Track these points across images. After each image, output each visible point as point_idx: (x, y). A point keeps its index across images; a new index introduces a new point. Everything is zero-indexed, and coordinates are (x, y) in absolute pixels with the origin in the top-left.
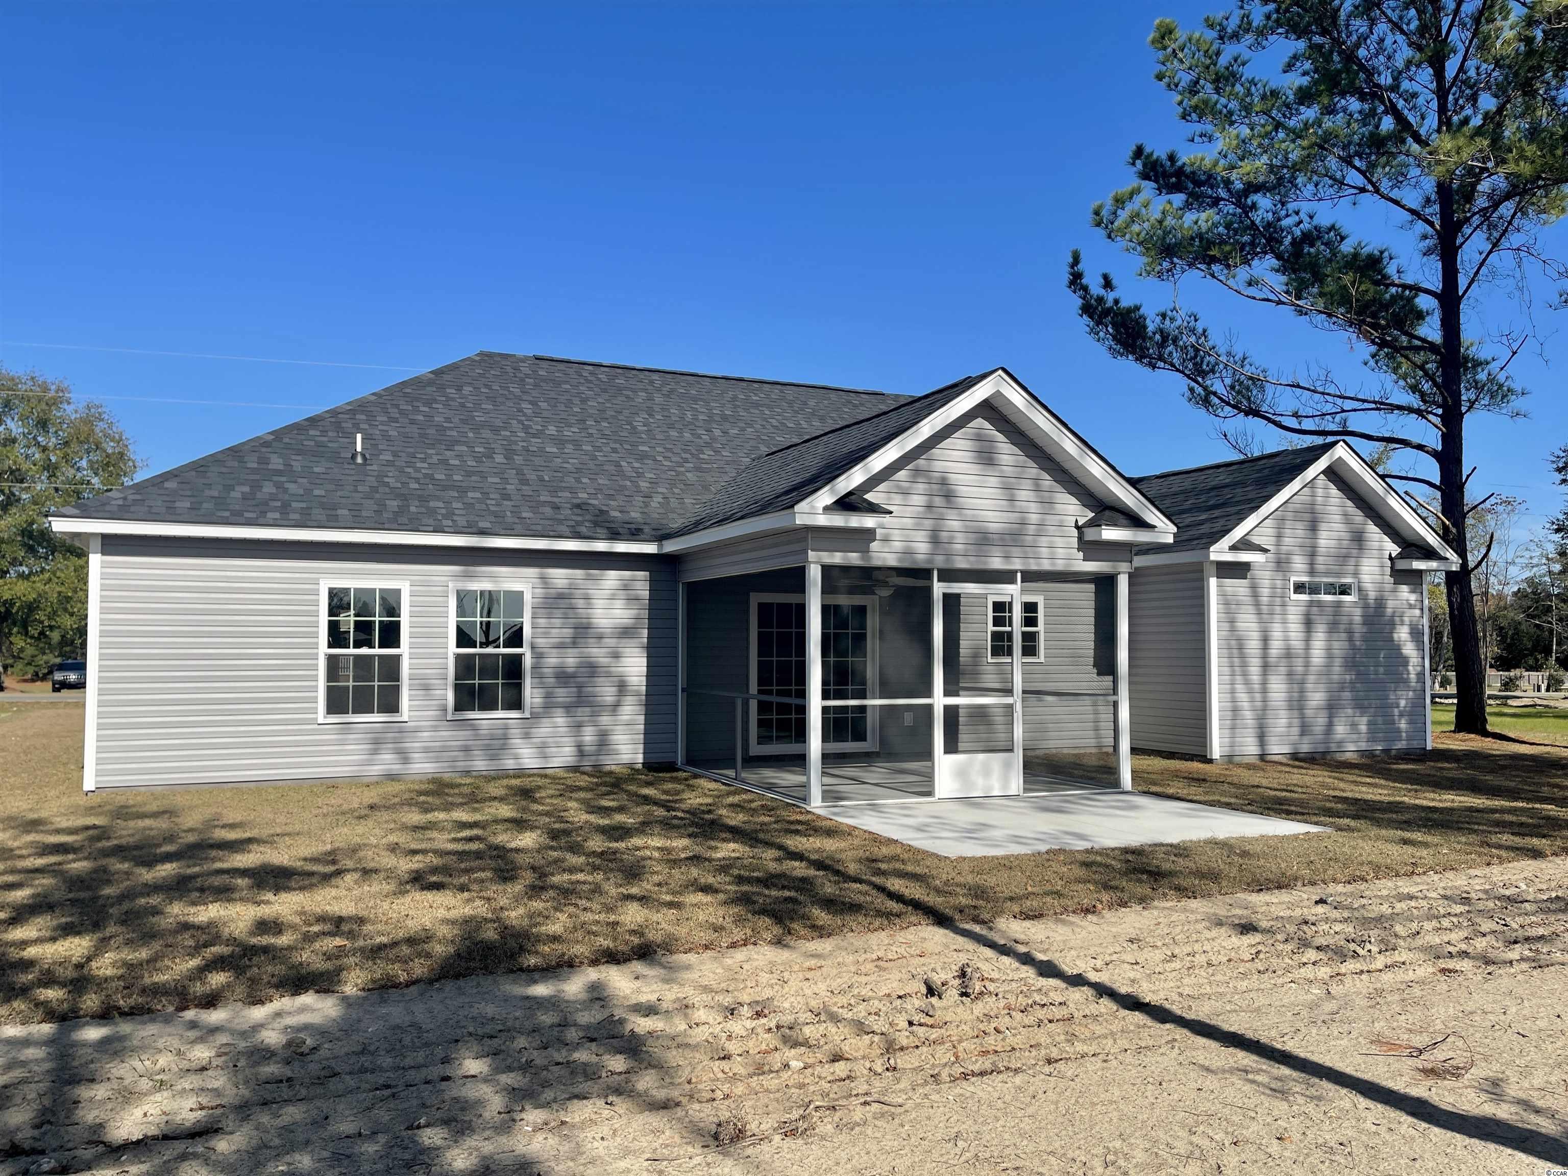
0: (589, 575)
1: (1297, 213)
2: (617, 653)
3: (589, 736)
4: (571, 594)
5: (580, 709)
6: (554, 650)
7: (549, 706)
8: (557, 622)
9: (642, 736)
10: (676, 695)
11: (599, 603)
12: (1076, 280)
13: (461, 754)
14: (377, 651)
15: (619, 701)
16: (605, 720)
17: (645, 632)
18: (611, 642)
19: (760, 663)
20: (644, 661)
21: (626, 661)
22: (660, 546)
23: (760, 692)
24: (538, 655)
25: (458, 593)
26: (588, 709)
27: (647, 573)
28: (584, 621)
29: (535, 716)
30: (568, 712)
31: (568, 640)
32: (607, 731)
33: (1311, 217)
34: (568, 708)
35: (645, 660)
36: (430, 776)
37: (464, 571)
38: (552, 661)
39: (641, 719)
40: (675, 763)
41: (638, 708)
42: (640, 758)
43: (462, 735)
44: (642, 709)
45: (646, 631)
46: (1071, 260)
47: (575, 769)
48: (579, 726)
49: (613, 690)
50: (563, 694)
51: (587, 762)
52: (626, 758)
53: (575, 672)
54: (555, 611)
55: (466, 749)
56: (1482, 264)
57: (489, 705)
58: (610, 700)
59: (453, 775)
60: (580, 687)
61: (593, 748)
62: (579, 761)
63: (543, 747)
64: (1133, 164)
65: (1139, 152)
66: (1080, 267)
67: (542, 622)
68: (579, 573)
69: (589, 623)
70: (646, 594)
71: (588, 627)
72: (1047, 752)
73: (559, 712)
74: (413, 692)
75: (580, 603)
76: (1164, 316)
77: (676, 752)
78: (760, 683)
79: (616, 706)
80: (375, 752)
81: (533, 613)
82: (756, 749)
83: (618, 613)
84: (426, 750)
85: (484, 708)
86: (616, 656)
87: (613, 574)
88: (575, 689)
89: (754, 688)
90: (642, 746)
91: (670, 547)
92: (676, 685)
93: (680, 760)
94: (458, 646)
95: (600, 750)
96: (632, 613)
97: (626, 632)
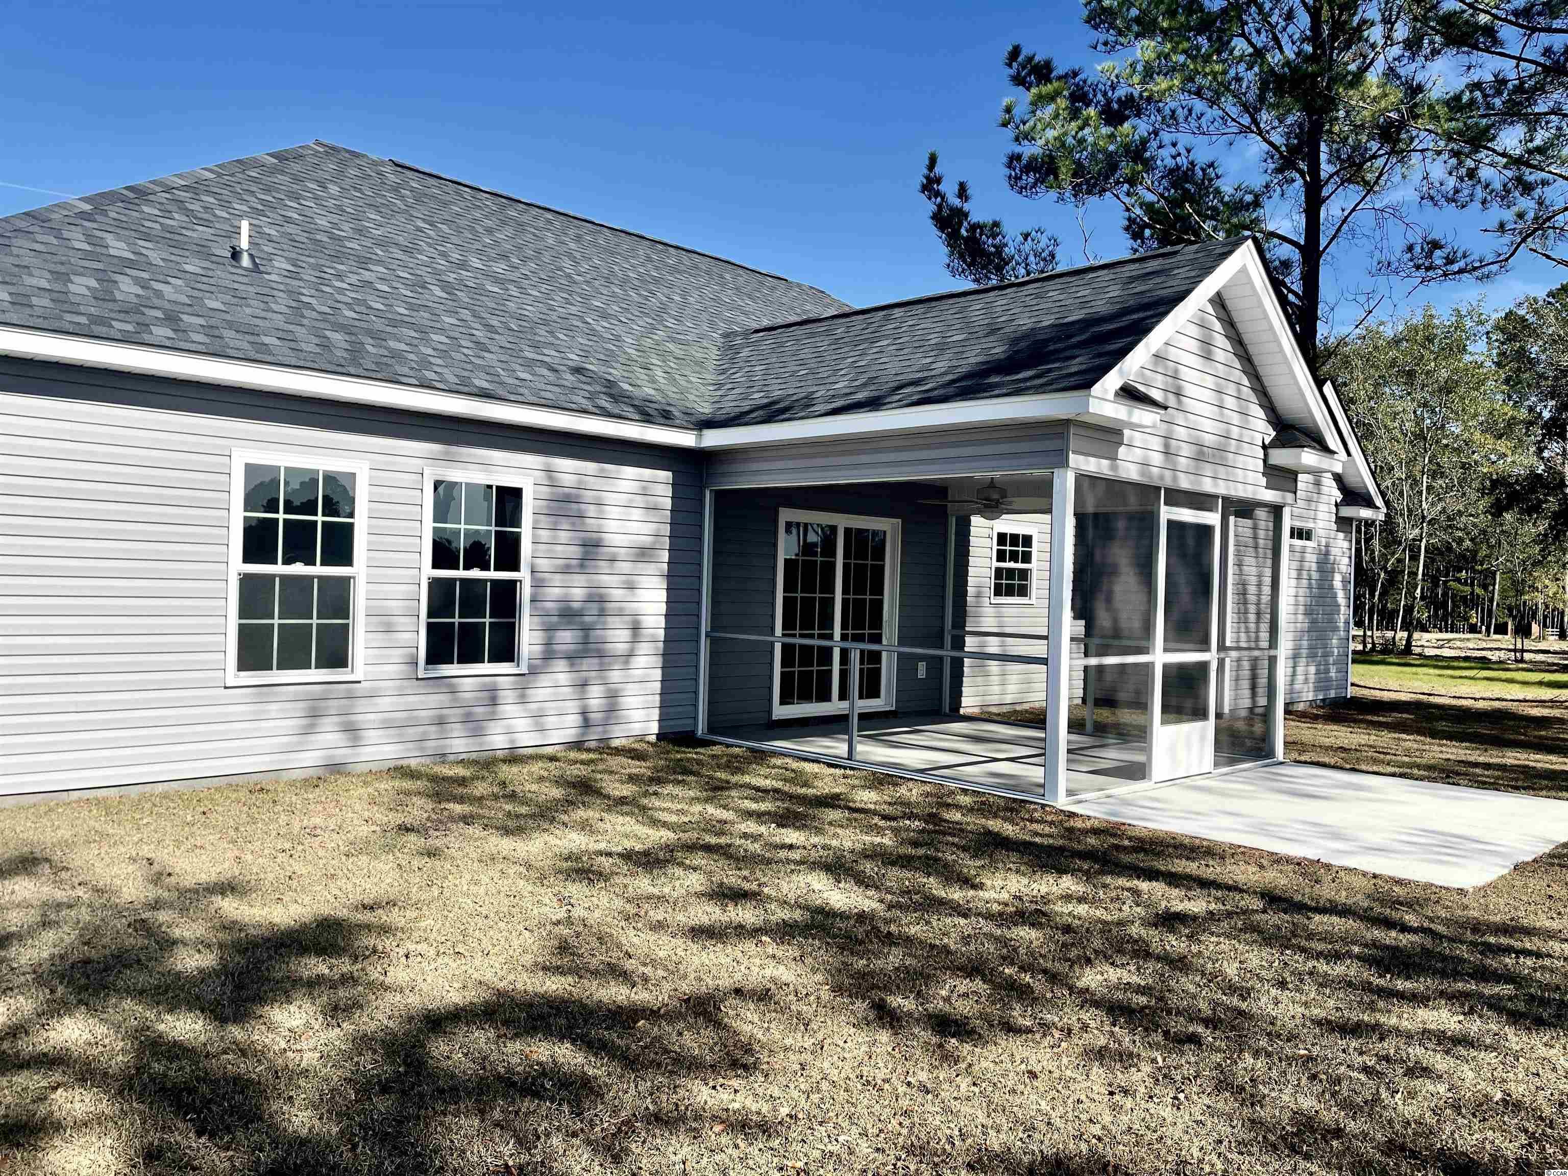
0: (603, 470)
1: (1174, 145)
2: (632, 582)
3: (596, 697)
4: (578, 496)
5: (585, 661)
6: (558, 576)
7: (549, 655)
8: (564, 536)
9: (658, 698)
10: (698, 641)
11: (613, 512)
12: (930, 186)
13: (433, 728)
14: (318, 570)
15: (632, 650)
16: (615, 676)
17: (665, 556)
18: (625, 567)
19: (785, 599)
20: (663, 595)
21: (642, 594)
22: (700, 436)
23: (784, 635)
24: (538, 584)
25: (437, 485)
26: (596, 661)
27: (670, 474)
28: (594, 535)
29: (533, 671)
30: (572, 665)
31: (574, 562)
32: (616, 691)
33: (1189, 151)
34: (571, 658)
35: (664, 593)
36: (391, 764)
37: (447, 453)
38: (554, 592)
39: (658, 674)
40: (693, 732)
41: (654, 658)
42: (654, 728)
43: (435, 700)
44: (658, 661)
45: (666, 554)
46: (927, 162)
47: (578, 745)
48: (584, 685)
49: (625, 635)
50: (566, 638)
51: (594, 735)
52: (636, 729)
53: (582, 609)
54: (563, 519)
55: (441, 722)
56: (1344, 221)
57: (471, 655)
58: (622, 648)
59: (423, 760)
60: (586, 629)
61: (600, 715)
62: (583, 734)
63: (538, 716)
64: (1010, 65)
65: (1015, 53)
66: (937, 170)
67: (544, 535)
68: (590, 467)
69: (600, 540)
70: (668, 503)
71: (597, 544)
72: (1032, 705)
73: (561, 665)
74: (370, 635)
75: (591, 511)
76: (1026, 236)
77: (695, 718)
78: (784, 627)
79: (630, 655)
80: (308, 731)
81: (535, 522)
82: (781, 712)
83: (634, 527)
84: (387, 725)
85: (464, 659)
86: (631, 587)
87: (630, 472)
88: (580, 633)
89: (779, 631)
90: (657, 711)
91: (714, 439)
92: (698, 628)
93: (701, 729)
94: (435, 565)
95: (608, 718)
96: (650, 528)
97: (643, 554)
